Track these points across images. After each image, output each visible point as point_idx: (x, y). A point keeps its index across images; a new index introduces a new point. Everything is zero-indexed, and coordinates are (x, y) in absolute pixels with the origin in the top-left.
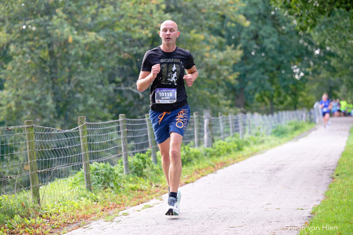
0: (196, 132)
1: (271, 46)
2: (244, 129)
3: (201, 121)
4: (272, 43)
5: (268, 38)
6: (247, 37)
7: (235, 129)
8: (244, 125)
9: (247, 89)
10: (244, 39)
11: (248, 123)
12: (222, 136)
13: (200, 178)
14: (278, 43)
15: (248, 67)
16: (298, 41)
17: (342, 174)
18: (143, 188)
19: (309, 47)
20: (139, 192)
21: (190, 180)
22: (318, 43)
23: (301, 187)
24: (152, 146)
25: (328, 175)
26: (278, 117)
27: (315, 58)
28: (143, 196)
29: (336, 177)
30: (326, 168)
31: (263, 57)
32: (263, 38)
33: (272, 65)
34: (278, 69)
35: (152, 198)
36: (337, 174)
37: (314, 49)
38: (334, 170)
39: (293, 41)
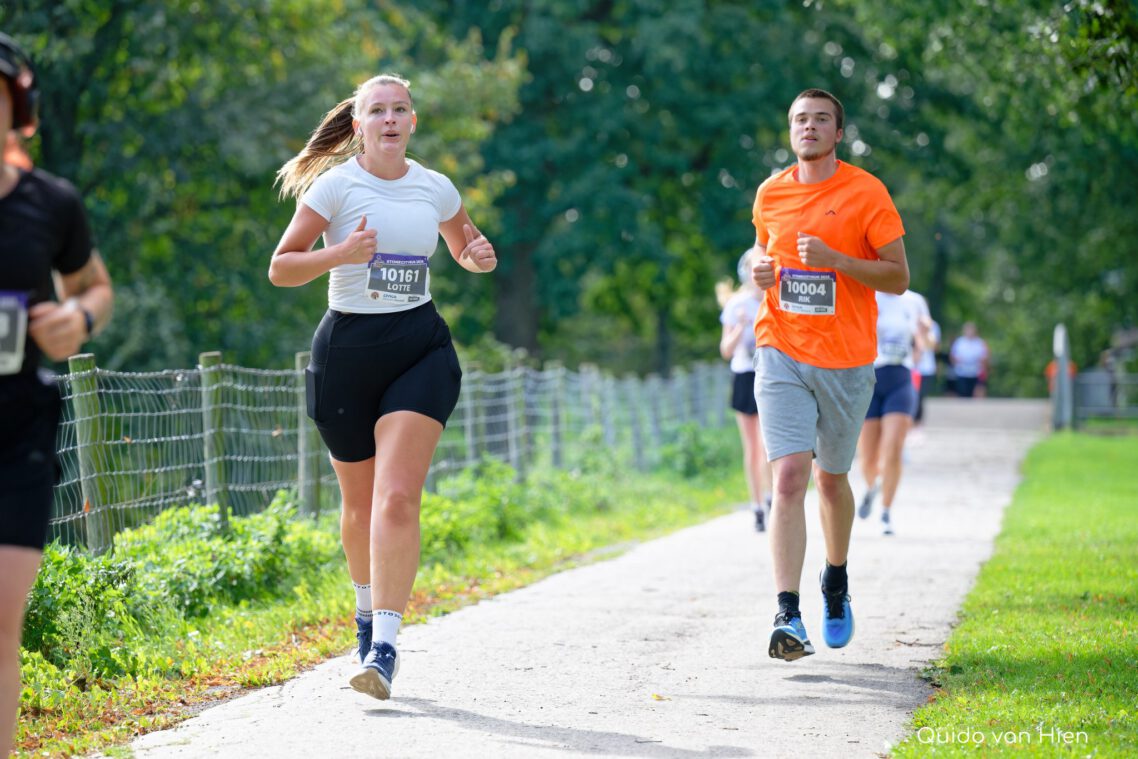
0: (302, 444)
1: (668, 52)
2: (530, 440)
4: (674, 37)
5: (655, 15)
6: (560, 8)
7: (486, 439)
8: (533, 420)
9: (548, 248)
10: (545, 13)
11: (547, 412)
13: (314, 663)
14: (705, 39)
15: (560, 147)
16: (797, 36)
17: (978, 668)
18: (46, 703)
19: (847, 66)
20: (27, 718)
21: (269, 669)
22: (888, 50)
23: (785, 723)
24: (92, 505)
25: (915, 669)
26: (694, 386)
27: (874, 117)
28: (45, 741)
29: (950, 677)
30: (903, 638)
31: (630, 102)
32: (636, 13)
33: (674, 146)
34: (700, 164)
35: (85, 749)
36: (953, 664)
37: (870, 76)
38: (938, 645)
39: (772, 33)
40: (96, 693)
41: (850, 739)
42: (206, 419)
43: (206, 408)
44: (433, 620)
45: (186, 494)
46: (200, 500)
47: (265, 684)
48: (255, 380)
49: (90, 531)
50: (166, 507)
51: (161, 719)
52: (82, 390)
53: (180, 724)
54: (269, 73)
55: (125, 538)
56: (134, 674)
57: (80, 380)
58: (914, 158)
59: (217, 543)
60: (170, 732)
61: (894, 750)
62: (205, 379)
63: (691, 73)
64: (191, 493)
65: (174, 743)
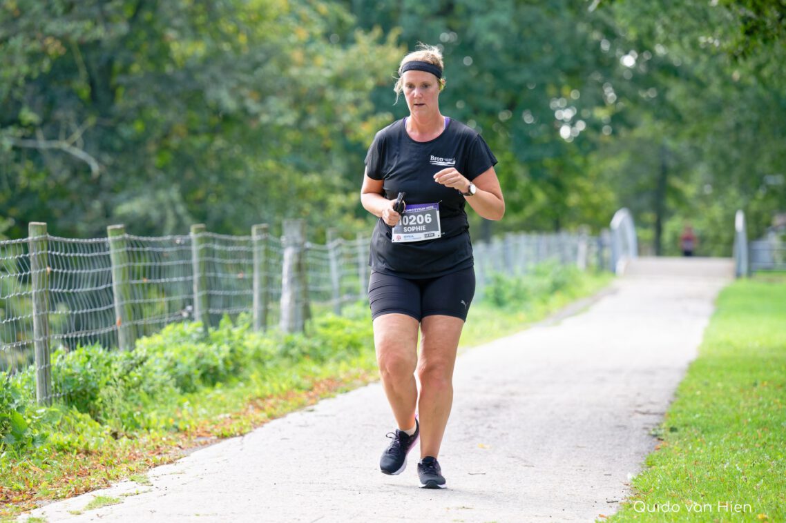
0: (256, 284)
1: (491, 37)
3: (272, 251)
4: (494, 27)
5: (483, 13)
6: (421, 9)
10: (412, 12)
12: (334, 302)
13: (263, 422)
14: (514, 29)
16: (572, 27)
17: (687, 429)
18: (92, 446)
19: (605, 46)
20: (80, 457)
21: (234, 427)
22: (632, 35)
23: (564, 462)
24: (122, 321)
25: (646, 429)
26: (505, 249)
27: (621, 79)
28: (92, 471)
29: (669, 434)
30: (640, 409)
31: (466, 69)
32: (469, 12)
33: (493, 95)
34: (511, 106)
35: (117, 476)
36: (671, 426)
37: (618, 52)
38: (662, 414)
39: (557, 24)
40: (124, 441)
41: (605, 473)
42: (195, 267)
43: (195, 260)
44: (340, 397)
45: (181, 315)
46: (191, 318)
47: (232, 436)
48: (227, 243)
49: (121, 338)
50: (169, 323)
51: (166, 457)
52: (116, 248)
53: (178, 461)
54: (237, 49)
55: (143, 344)
56: (148, 429)
57: (115, 242)
58: (647, 106)
59: (202, 347)
60: (171, 465)
61: (634, 480)
62: (194, 242)
63: (506, 50)
64: (185, 315)
65: (174, 473)
